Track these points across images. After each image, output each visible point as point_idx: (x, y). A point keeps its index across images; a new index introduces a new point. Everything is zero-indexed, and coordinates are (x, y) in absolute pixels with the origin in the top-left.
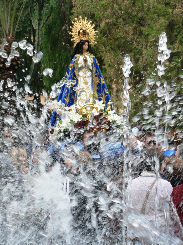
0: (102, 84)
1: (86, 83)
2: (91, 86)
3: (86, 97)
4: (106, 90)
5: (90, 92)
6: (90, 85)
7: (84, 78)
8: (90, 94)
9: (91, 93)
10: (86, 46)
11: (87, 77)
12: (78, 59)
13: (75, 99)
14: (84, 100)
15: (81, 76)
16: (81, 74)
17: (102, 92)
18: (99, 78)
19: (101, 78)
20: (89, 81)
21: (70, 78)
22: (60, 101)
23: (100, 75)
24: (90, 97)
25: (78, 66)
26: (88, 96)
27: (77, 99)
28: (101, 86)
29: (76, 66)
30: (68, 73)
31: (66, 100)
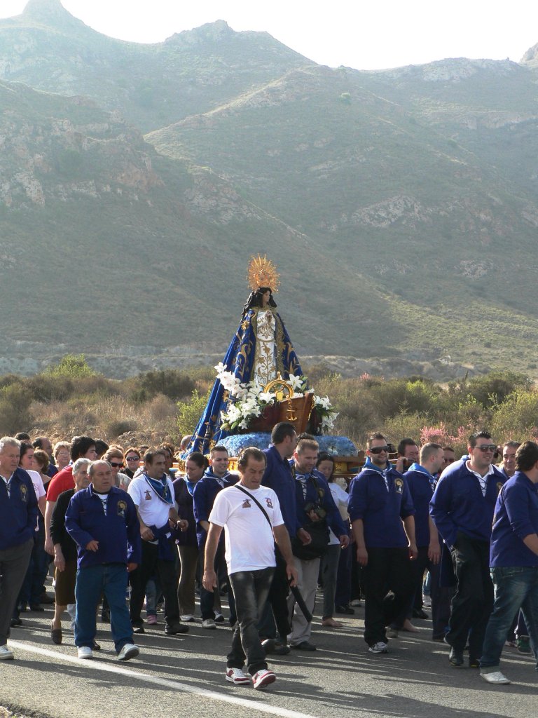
0: (290, 352)
1: (267, 350)
2: (274, 354)
3: (267, 370)
4: (297, 361)
6: (272, 353)
7: (264, 342)
8: (272, 366)
11: (269, 341)
12: (257, 315)
13: (252, 372)
14: (264, 374)
15: (260, 340)
16: (260, 336)
17: (290, 363)
18: (285, 344)
19: (288, 343)
20: (271, 346)
21: (245, 342)
22: (234, 374)
23: (286, 340)
24: (272, 370)
25: (257, 325)
26: (270, 369)
27: (254, 373)
28: (289, 354)
29: (253, 325)
30: (241, 335)
31: (242, 374)
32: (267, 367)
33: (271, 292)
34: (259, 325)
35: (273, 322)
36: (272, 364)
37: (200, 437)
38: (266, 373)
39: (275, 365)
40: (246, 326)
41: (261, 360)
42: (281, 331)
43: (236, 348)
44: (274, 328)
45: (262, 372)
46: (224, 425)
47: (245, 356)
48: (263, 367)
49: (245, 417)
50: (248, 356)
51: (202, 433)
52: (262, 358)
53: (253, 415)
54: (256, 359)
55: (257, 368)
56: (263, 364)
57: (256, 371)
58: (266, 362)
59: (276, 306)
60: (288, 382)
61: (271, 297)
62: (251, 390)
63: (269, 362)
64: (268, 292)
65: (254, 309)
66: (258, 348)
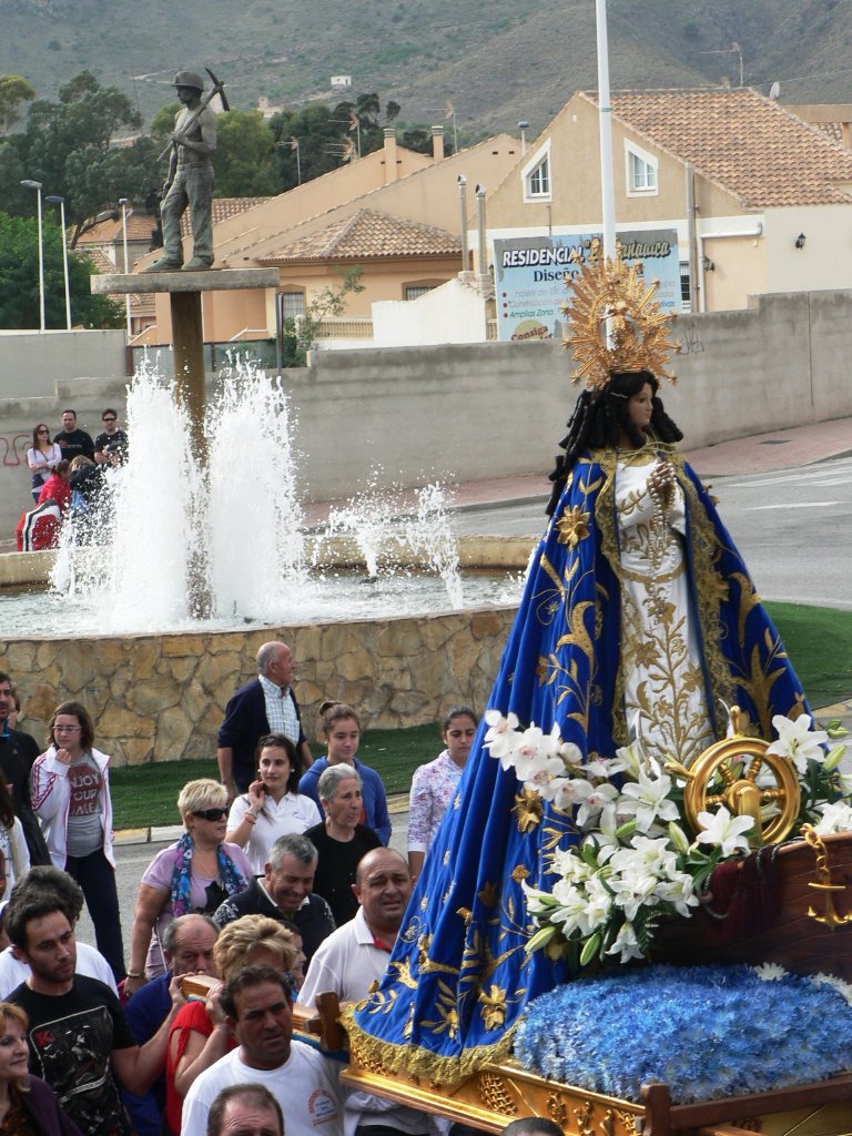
0: (749, 609)
1: (663, 611)
2: (690, 624)
3: (670, 687)
4: (774, 641)
5: (685, 662)
6: (682, 622)
7: (647, 582)
8: (686, 669)
9: (691, 665)
10: (643, 405)
11: (664, 579)
12: (614, 483)
13: (616, 706)
14: (662, 705)
15: (633, 577)
16: (631, 561)
17: (749, 650)
18: (725, 578)
19: (736, 575)
20: (675, 594)
21: (581, 592)
22: (556, 730)
23: (729, 563)
24: (688, 686)
25: (616, 521)
26: (681, 683)
27: (623, 705)
28: (742, 622)
29: (604, 522)
30: (559, 566)
31: (582, 719)
32: (671, 680)
33: (655, 386)
34: (625, 519)
35: (679, 504)
36: (683, 662)
37: (441, 967)
38: (669, 699)
39: (696, 664)
40: (579, 532)
41: (647, 655)
42: (705, 535)
43: (545, 615)
44: (680, 525)
45: (652, 698)
46: (539, 938)
47: (588, 649)
48: (655, 677)
49: (631, 915)
50: (599, 645)
51: (447, 949)
52: (649, 647)
53: (664, 906)
54: (626, 650)
55: (632, 686)
56: (653, 669)
57: (631, 697)
58: (663, 661)
59: (678, 436)
60: (774, 749)
61: (657, 403)
62: (628, 789)
63: (675, 658)
64: (647, 389)
65: (599, 457)
66: (628, 609)
